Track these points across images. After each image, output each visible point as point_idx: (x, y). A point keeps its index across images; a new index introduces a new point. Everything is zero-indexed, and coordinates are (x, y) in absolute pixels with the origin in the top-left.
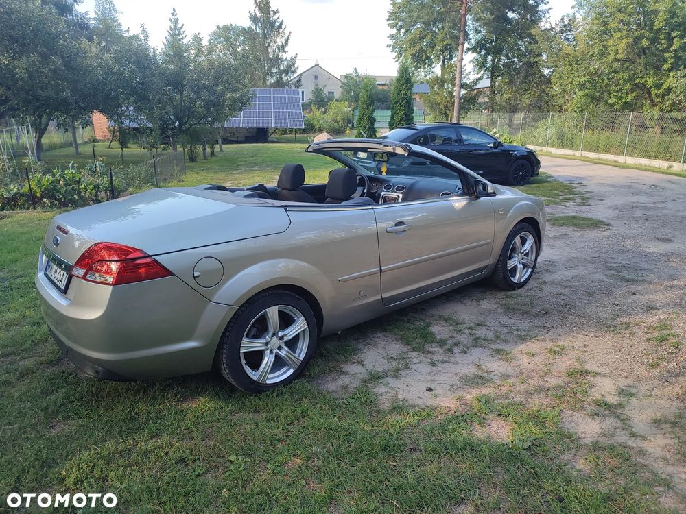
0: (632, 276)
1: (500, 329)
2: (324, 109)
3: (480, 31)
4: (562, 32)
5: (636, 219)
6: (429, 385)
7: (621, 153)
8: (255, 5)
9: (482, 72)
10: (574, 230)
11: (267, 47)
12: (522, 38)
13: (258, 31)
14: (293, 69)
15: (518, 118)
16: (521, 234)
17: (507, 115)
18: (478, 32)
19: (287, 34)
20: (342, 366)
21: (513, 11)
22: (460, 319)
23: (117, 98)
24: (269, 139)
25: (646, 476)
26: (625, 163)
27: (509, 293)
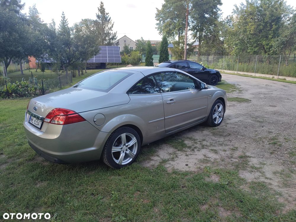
0: (261, 120)
1: (212, 142)
2: (129, 55)
3: (194, 22)
4: (227, 22)
5: (261, 98)
6: (186, 163)
7: (253, 72)
8: (98, 11)
9: (195, 39)
10: (237, 103)
11: (104, 28)
12: (211, 25)
13: (100, 21)
14: (115, 37)
15: (211, 58)
16: (218, 104)
17: (206, 57)
18: (193, 22)
19: (112, 23)
20: (151, 157)
21: (207, 14)
22: (196, 138)
23: (41, 50)
24: (106, 67)
25: (272, 192)
26: (255, 76)
27: (214, 128)
